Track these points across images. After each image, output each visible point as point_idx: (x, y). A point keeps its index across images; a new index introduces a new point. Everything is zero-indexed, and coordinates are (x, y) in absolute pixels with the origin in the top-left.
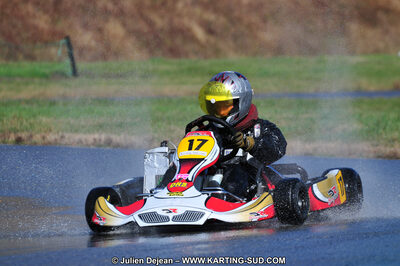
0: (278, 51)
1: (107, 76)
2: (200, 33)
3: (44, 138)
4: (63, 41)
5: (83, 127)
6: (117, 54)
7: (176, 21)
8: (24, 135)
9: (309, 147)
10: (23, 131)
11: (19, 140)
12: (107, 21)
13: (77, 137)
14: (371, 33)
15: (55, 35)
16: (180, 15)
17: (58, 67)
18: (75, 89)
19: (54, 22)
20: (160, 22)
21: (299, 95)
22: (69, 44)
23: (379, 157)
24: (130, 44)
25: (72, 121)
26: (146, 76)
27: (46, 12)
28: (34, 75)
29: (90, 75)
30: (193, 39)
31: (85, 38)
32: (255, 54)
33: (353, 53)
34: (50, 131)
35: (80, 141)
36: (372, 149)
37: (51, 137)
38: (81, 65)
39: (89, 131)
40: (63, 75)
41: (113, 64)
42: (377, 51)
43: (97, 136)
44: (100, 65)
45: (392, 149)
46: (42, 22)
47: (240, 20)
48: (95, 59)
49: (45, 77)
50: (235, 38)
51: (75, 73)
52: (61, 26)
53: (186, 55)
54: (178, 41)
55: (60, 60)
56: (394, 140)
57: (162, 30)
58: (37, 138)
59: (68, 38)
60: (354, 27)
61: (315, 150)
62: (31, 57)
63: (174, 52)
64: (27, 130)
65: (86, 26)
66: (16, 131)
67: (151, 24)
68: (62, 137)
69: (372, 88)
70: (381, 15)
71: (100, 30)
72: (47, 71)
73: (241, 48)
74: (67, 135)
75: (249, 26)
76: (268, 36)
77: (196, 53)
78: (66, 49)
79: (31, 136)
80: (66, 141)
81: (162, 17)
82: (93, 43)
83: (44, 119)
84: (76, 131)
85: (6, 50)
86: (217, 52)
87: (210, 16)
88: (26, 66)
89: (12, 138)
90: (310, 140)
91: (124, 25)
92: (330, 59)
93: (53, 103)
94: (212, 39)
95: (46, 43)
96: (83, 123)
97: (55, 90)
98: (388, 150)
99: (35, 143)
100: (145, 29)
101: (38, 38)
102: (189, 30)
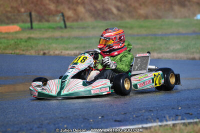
0: (146, 17)
1: (78, 28)
2: (115, 11)
3: (54, 52)
4: (60, 14)
5: (70, 48)
6: (82, 19)
7: (105, 6)
8: (46, 52)
9: (160, 55)
10: (45, 50)
11: (44, 54)
12: (77, 6)
13: (67, 52)
14: (183, 10)
15: (57, 12)
16: (106, 3)
17: (59, 25)
18: (66, 33)
19: (57, 7)
20: (99, 7)
21: (155, 35)
22: (63, 16)
23: (188, 59)
24: (87, 15)
25: (65, 46)
26: (94, 28)
27: (54, 3)
28: (49, 28)
29: (71, 28)
30: (112, 13)
31: (69, 13)
32: (137, 19)
33: (176, 18)
34: (56, 49)
35: (68, 54)
36: (185, 56)
37: (57, 52)
38: (68, 24)
39: (72, 50)
40: (61, 28)
41: (80, 23)
42: (185, 17)
43: (75, 52)
44: (75, 24)
45: (193, 56)
46: (52, 7)
47: (130, 5)
48: (73, 21)
49: (54, 28)
50: (129, 12)
51: (66, 27)
52: (60, 8)
53: (109, 19)
54: (106, 14)
55: (59, 22)
56: (194, 52)
57: (99, 10)
58: (52, 53)
59: (62, 13)
60: (176, 8)
61: (162, 56)
62: (48, 21)
63: (104, 18)
64: (47, 49)
65: (69, 8)
66: (43, 50)
67: (95, 7)
68: (62, 52)
69: (184, 32)
70: (187, 3)
71: (75, 10)
72: (54, 26)
73: (132, 17)
74: (63, 51)
75: (135, 8)
76: (142, 11)
77: (113, 18)
78: (62, 18)
79: (49, 52)
80: (63, 54)
81: (99, 4)
82: (72, 15)
83: (54, 45)
84: (67, 50)
85: (38, 18)
86: (122, 18)
87: (119, 4)
88: (46, 24)
89: (42, 53)
90: (160, 53)
91: (84, 7)
92: (166, 20)
93: (57, 39)
94: (120, 13)
95: (54, 15)
96: (69, 46)
97: (58, 34)
98: (192, 56)
99: (51, 55)
100: (93, 9)
101: (51, 13)
102: (111, 9)
